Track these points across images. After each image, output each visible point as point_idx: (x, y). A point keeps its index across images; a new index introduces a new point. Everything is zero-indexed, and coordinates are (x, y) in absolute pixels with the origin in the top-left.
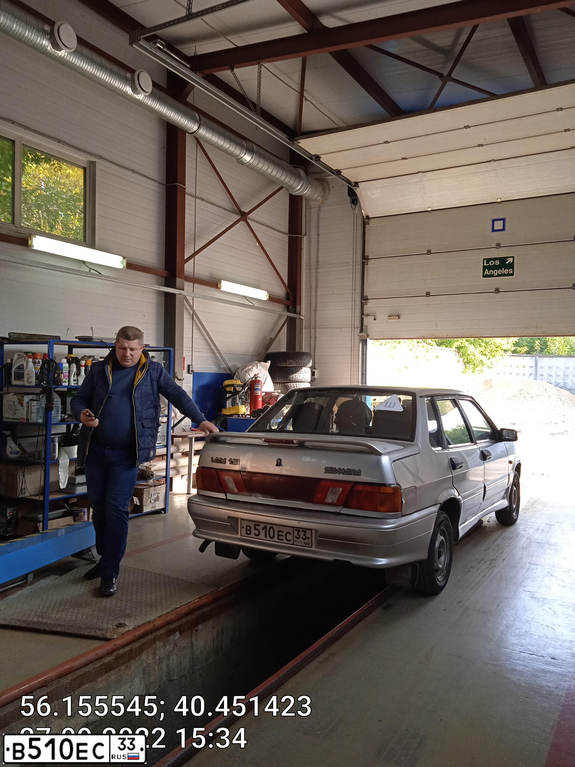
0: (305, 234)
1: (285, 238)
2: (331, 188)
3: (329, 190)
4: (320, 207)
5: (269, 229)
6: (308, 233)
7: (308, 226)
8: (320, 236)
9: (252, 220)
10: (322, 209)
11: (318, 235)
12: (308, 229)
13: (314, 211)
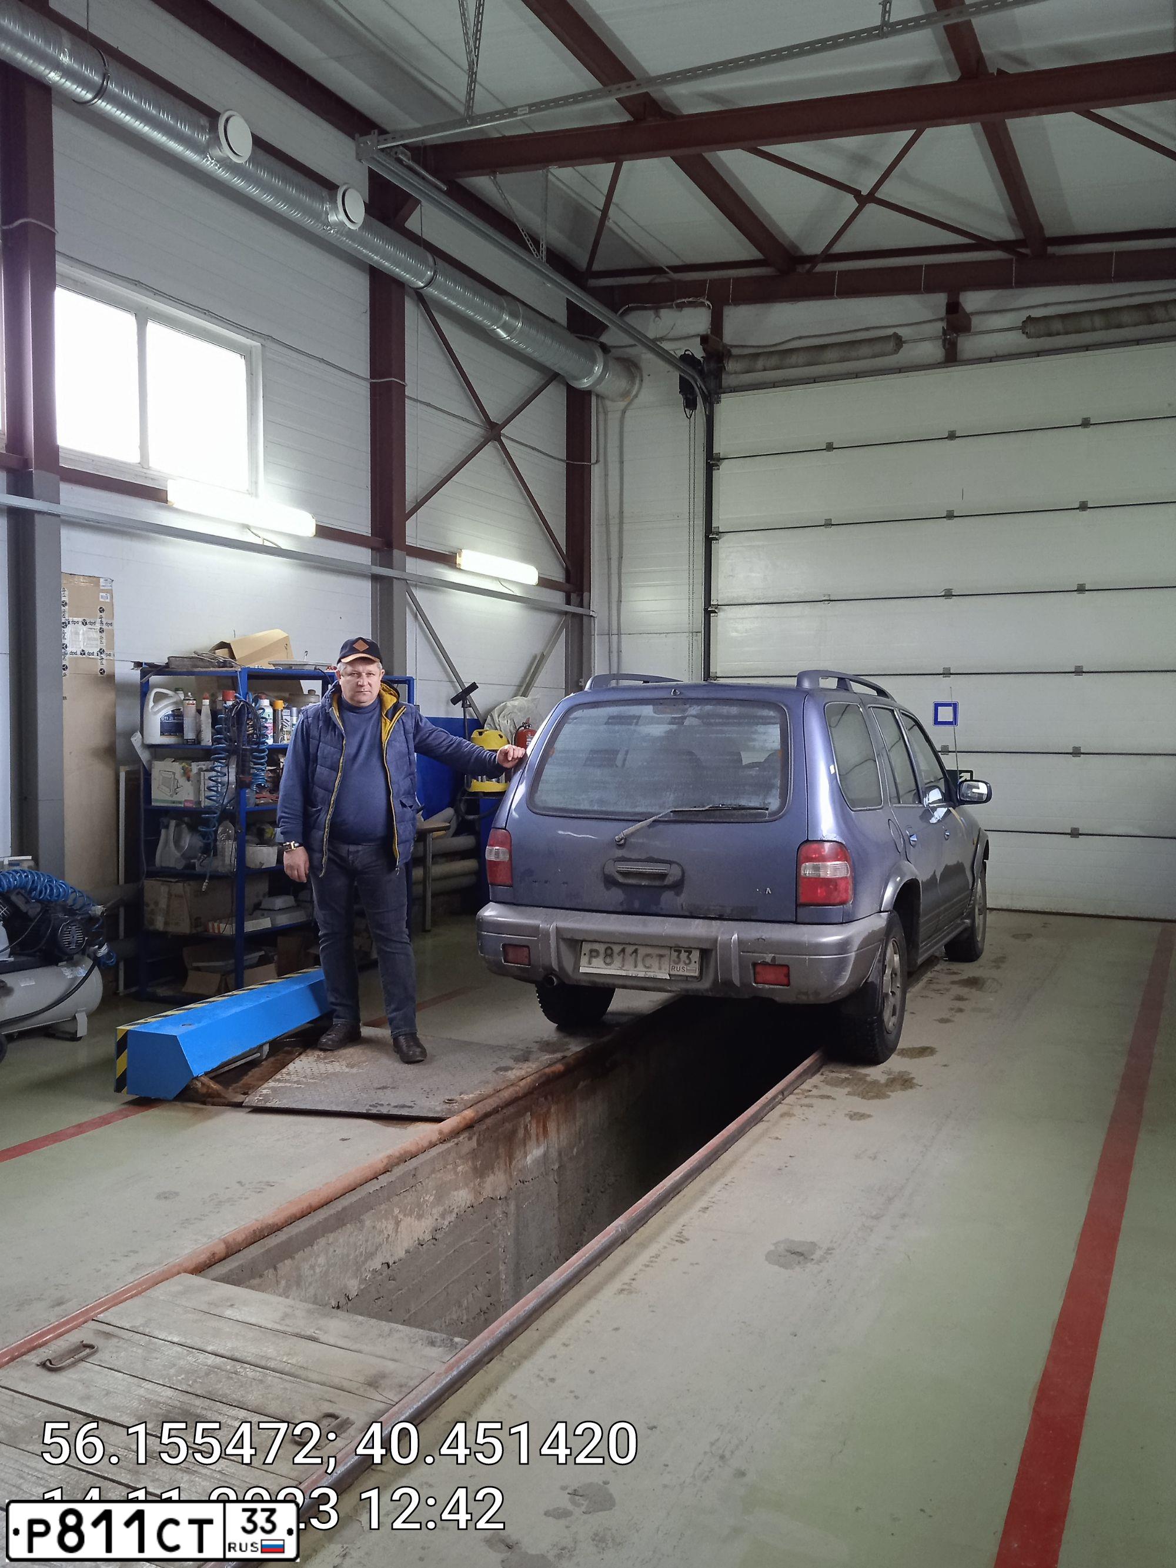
0: (597, 461)
1: (562, 468)
2: (645, 377)
3: (642, 381)
4: (624, 412)
5: (536, 453)
6: (601, 459)
7: (602, 446)
8: (625, 464)
9: (507, 437)
10: (627, 414)
11: (622, 462)
12: (601, 451)
13: (614, 418)
